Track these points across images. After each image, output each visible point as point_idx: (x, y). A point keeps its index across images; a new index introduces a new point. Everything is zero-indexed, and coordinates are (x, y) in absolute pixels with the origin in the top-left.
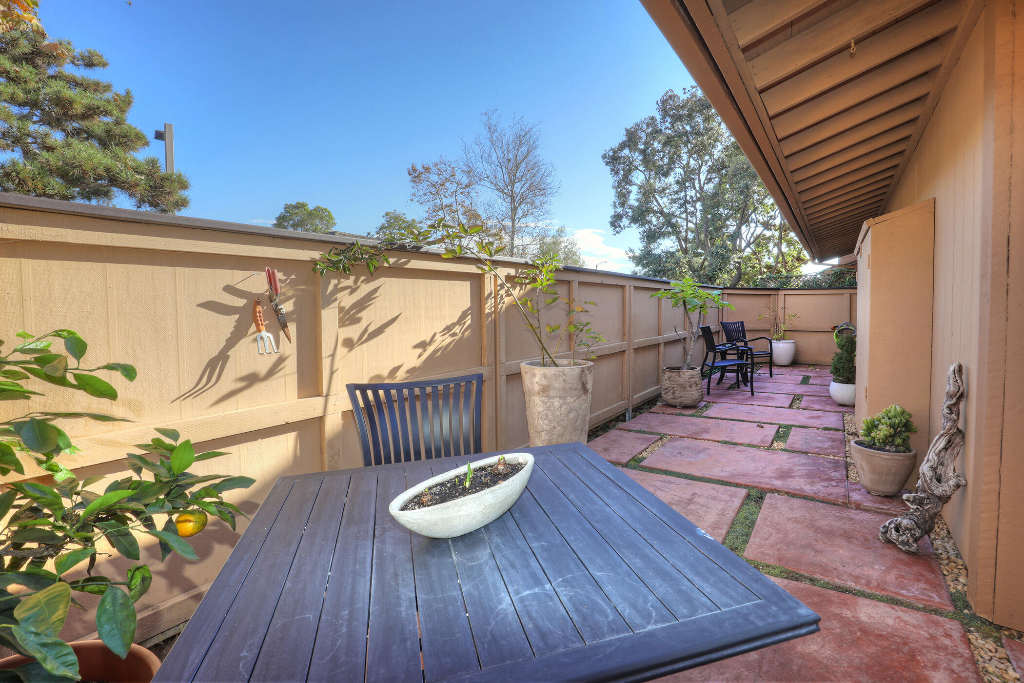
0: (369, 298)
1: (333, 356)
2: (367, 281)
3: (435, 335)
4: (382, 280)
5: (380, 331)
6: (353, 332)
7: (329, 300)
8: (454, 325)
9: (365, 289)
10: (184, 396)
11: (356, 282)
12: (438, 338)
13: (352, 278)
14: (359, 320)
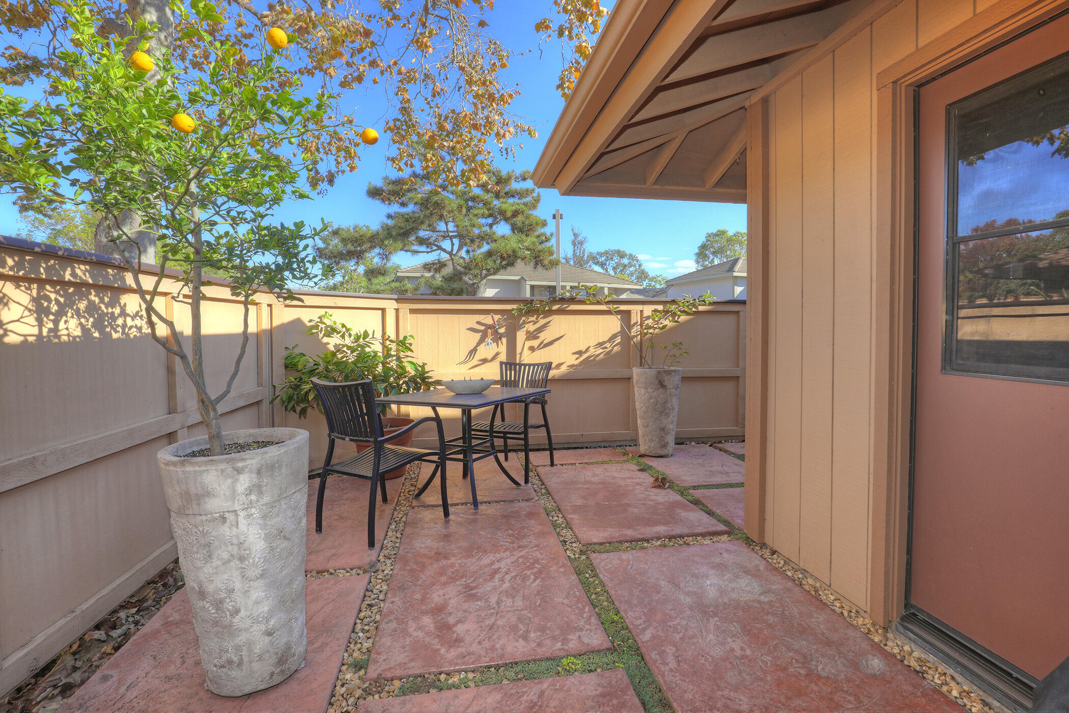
0: (545, 326)
1: (521, 354)
2: (544, 318)
3: (589, 347)
4: (554, 316)
5: (551, 343)
6: (535, 343)
7: (520, 327)
8: (605, 342)
9: (542, 322)
10: (460, 363)
11: (537, 319)
12: (592, 350)
13: (535, 316)
14: (538, 338)
